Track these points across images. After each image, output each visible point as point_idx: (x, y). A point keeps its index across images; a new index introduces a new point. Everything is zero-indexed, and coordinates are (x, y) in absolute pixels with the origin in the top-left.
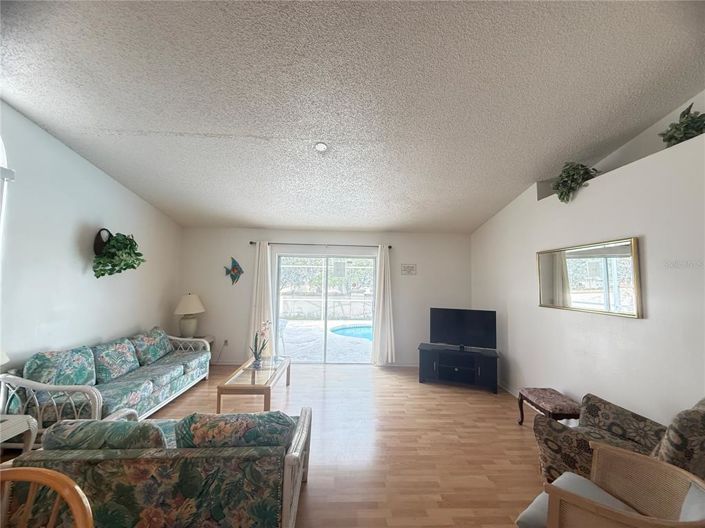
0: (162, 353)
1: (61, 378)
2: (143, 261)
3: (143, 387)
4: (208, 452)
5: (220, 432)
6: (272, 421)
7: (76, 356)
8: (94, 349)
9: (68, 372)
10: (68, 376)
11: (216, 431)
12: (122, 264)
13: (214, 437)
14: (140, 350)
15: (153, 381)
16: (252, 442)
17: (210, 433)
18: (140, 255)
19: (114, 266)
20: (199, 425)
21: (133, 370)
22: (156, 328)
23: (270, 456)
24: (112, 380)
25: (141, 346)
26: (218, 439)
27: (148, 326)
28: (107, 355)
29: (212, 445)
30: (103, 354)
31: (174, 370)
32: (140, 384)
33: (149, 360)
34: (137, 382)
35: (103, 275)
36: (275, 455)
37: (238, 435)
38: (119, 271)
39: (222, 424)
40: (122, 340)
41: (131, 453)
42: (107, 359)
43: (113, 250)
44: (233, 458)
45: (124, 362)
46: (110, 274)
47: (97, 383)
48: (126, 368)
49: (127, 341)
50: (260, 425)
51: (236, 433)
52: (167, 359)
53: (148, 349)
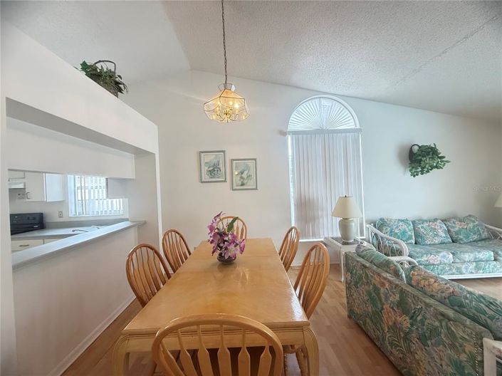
0: (476, 237)
1: (391, 233)
2: (447, 162)
3: (441, 254)
4: (417, 293)
5: (429, 285)
6: (482, 302)
7: (401, 224)
8: (414, 222)
9: (396, 231)
10: (396, 234)
11: (427, 283)
12: (427, 166)
13: (424, 286)
14: (452, 230)
15: (453, 254)
16: (456, 308)
17: (422, 282)
18: (444, 157)
19: (423, 168)
20: (416, 273)
21: (444, 243)
22: (470, 216)
23: (465, 326)
24: (427, 245)
25: (453, 227)
26: (427, 289)
27: (462, 213)
28: (422, 227)
29: (422, 290)
30: (420, 226)
31: (479, 252)
32: (440, 252)
33: (461, 239)
34: (439, 250)
35: (417, 175)
36: (469, 328)
37: (444, 295)
38: (428, 172)
39: (432, 280)
40: (436, 220)
41: (379, 270)
42: (422, 230)
43: (420, 158)
44: (431, 306)
45: (436, 235)
46: (422, 174)
47: (416, 243)
48: (437, 240)
49: (439, 221)
50: (466, 298)
51: (442, 292)
52: (480, 244)
53: (460, 230)
